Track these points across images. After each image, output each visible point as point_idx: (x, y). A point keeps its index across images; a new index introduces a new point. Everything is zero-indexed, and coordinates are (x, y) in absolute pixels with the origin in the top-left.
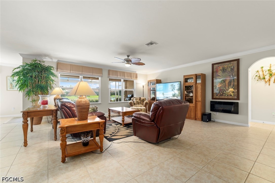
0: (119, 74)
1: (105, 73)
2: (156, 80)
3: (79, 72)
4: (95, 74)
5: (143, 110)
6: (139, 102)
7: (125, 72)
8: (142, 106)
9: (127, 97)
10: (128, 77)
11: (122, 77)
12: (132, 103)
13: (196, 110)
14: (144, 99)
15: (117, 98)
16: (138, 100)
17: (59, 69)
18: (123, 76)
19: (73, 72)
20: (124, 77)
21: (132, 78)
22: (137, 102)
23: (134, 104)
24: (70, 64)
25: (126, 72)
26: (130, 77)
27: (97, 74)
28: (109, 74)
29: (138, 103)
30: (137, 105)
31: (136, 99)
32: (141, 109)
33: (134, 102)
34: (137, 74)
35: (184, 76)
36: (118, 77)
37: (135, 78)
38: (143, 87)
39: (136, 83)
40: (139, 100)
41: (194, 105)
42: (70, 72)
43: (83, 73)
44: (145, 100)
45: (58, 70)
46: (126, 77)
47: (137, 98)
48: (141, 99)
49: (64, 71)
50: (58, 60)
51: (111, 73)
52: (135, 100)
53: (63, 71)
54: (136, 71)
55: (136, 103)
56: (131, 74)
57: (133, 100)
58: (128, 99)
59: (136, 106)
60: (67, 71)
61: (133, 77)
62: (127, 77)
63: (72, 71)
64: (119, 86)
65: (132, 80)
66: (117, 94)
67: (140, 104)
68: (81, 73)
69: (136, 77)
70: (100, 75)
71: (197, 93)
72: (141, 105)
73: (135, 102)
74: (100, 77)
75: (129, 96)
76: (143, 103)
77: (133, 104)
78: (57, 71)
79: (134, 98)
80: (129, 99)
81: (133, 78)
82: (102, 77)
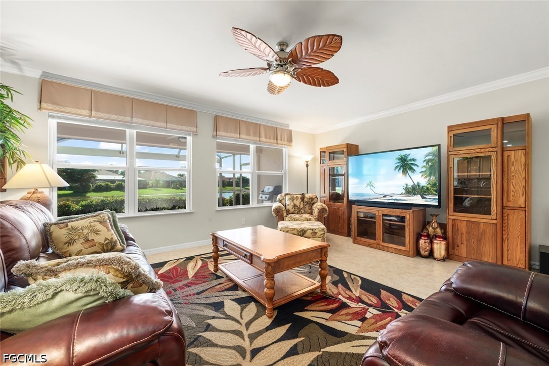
0: (243, 129)
1: (205, 126)
2: (348, 144)
3: (121, 118)
4: (175, 126)
5: (319, 233)
6: (302, 206)
7: (260, 125)
8: (310, 220)
9: (263, 191)
10: (270, 138)
11: (252, 138)
12: (282, 210)
13: (505, 237)
14: (312, 199)
15: (237, 193)
16: (297, 202)
17: (46, 102)
18: (255, 136)
19: (102, 115)
20: (258, 139)
21: (279, 141)
22: (295, 206)
23: (288, 212)
24: (90, 88)
25: (264, 125)
26: (274, 139)
27: (180, 127)
28: (216, 129)
29: (298, 210)
30: (297, 216)
31: (292, 199)
32: (312, 230)
33: (285, 206)
34: (290, 133)
35: (449, 127)
36: (243, 136)
37: (286, 143)
38: (307, 166)
39: (289, 156)
40: (299, 200)
41: (495, 222)
42: (90, 116)
43: (134, 120)
44: (315, 200)
45: (44, 105)
46: (263, 139)
47: (295, 196)
48: (306, 199)
49: (68, 110)
50: (45, 74)
51: (221, 125)
52: (287, 202)
53: (63, 109)
54: (288, 125)
55: (292, 210)
56: (275, 130)
57: (283, 201)
58: (266, 198)
59: (295, 220)
60: (79, 111)
61: (281, 140)
62: (266, 138)
63: (97, 110)
64: (241, 166)
65: (279, 147)
66: (237, 185)
67: (303, 212)
68: (128, 119)
69: (290, 140)
70: (189, 128)
71: (505, 181)
72: (307, 216)
73: (290, 207)
74: (190, 135)
75: (269, 189)
76: (311, 209)
77: (285, 214)
78: (40, 108)
79: (287, 194)
80: (268, 196)
81: (281, 143)
82: (195, 134)
